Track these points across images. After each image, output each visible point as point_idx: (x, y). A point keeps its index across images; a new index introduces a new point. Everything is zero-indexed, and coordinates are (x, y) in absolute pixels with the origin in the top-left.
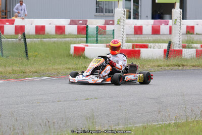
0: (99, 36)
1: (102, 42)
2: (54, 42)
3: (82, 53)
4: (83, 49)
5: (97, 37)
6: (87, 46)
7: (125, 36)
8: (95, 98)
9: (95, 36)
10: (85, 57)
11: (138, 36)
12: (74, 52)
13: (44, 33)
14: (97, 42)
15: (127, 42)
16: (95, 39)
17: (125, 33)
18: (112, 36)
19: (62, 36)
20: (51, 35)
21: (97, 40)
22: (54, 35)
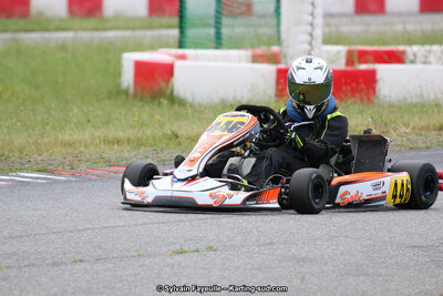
0: (225, 21)
1: (237, 44)
2: (63, 47)
3: (163, 85)
4: (168, 70)
5: (218, 25)
6: (183, 57)
7: (319, 21)
8: (210, 249)
9: (212, 22)
10: (173, 100)
11: (368, 18)
12: (136, 83)
13: (26, 14)
14: (218, 42)
15: (328, 40)
16: (212, 31)
17: (319, 11)
18: (273, 21)
19: (92, 22)
20: (50, 20)
21: (218, 36)
22: (61, 20)
